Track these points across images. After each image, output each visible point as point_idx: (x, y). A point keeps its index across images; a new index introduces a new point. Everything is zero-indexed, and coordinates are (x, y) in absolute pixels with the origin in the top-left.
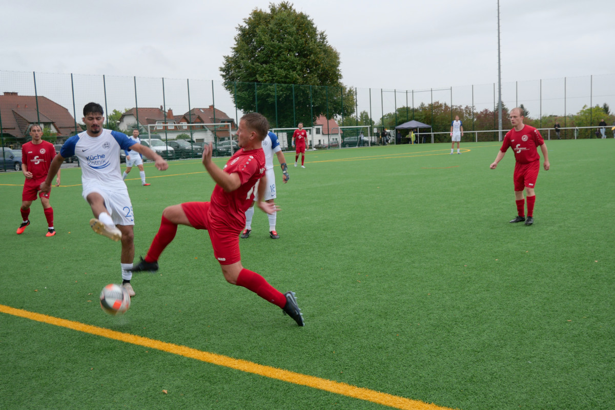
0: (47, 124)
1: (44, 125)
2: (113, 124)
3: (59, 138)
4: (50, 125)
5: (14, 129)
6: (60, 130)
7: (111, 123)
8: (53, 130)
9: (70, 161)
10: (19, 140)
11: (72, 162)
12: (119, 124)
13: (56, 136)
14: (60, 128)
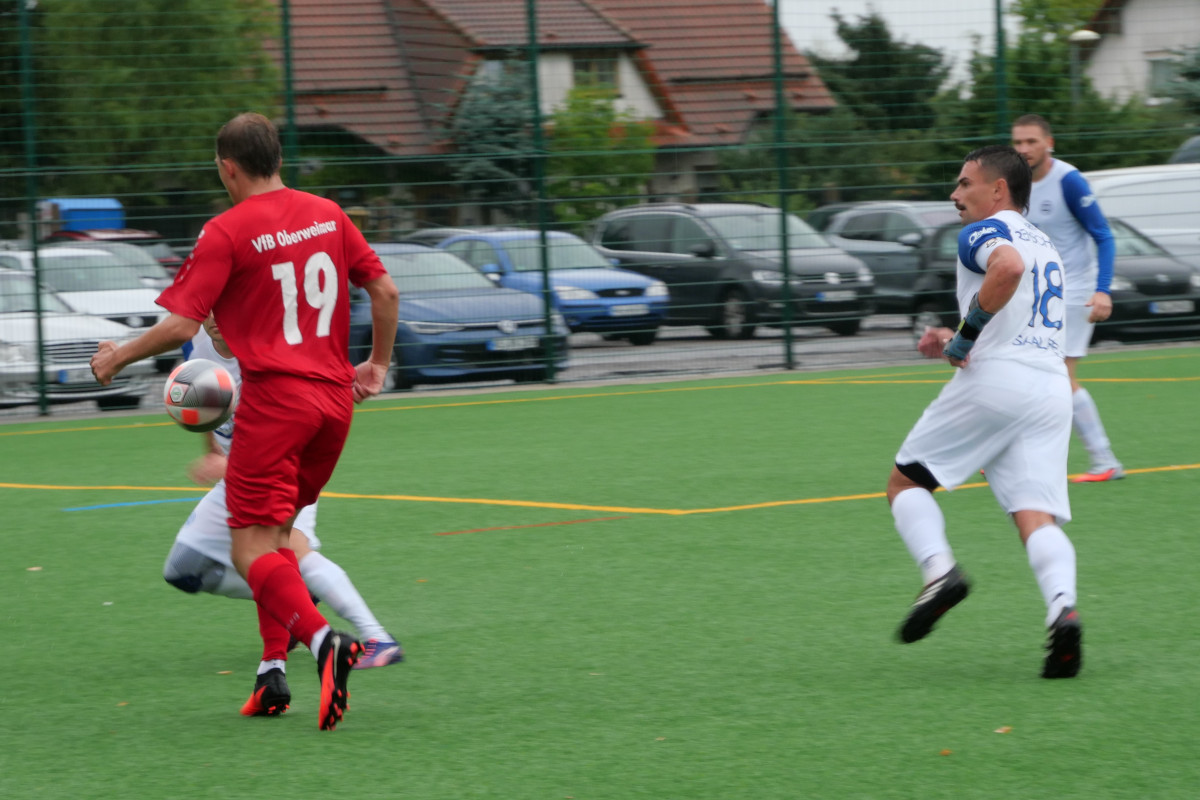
0: (592, 59)
1: (577, 66)
2: (1046, 54)
3: (669, 159)
4: (613, 66)
5: (378, 93)
6: (686, 102)
7: (1033, 49)
8: (633, 102)
9: (735, 324)
10: (410, 171)
11: (747, 335)
12: (1087, 50)
13: (649, 147)
14: (683, 83)
